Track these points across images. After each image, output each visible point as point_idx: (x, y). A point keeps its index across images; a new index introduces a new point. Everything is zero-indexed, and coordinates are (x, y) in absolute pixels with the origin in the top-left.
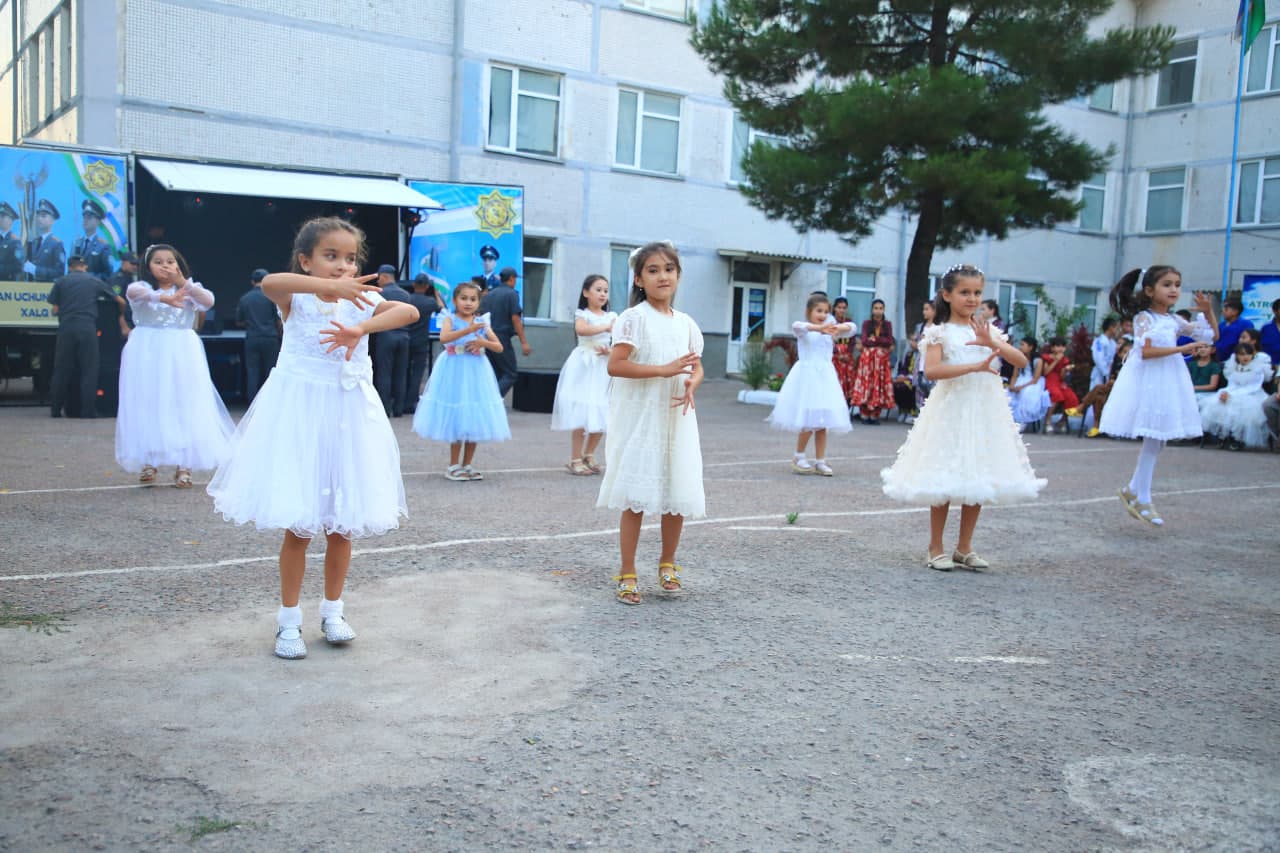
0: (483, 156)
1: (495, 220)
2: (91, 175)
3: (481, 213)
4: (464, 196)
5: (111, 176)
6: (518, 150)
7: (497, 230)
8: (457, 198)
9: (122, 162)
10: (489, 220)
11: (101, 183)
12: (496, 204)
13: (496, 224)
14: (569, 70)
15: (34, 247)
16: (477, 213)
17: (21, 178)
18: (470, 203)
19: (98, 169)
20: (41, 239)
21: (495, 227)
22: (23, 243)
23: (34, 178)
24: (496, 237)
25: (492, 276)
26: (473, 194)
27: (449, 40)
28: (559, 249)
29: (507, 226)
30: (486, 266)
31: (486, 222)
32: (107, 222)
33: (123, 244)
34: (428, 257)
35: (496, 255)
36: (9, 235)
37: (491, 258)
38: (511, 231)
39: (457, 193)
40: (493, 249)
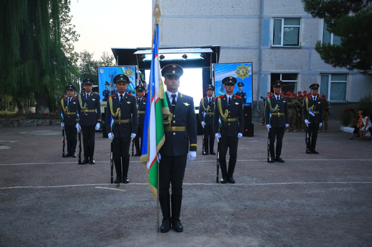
0: (271, 49)
1: (243, 74)
2: (126, 72)
3: (238, 72)
4: (232, 67)
5: (131, 72)
6: (284, 45)
7: (243, 77)
8: (230, 68)
9: (134, 68)
10: (240, 74)
11: (129, 74)
12: (243, 69)
13: (243, 75)
14: (302, 16)
15: (113, 92)
16: (236, 72)
17: (110, 75)
18: (234, 69)
19: (128, 70)
20: (115, 90)
21: (243, 76)
22: (111, 91)
23: (113, 74)
24: (243, 79)
25: (242, 91)
26: (235, 66)
27: (258, 13)
28: (299, 77)
29: (246, 75)
30: (240, 89)
31: (240, 75)
32: (130, 84)
33: (134, 90)
34: (221, 87)
35: (243, 85)
36: (107, 89)
37: (241, 86)
38: (248, 77)
39: (230, 67)
40: (242, 83)
